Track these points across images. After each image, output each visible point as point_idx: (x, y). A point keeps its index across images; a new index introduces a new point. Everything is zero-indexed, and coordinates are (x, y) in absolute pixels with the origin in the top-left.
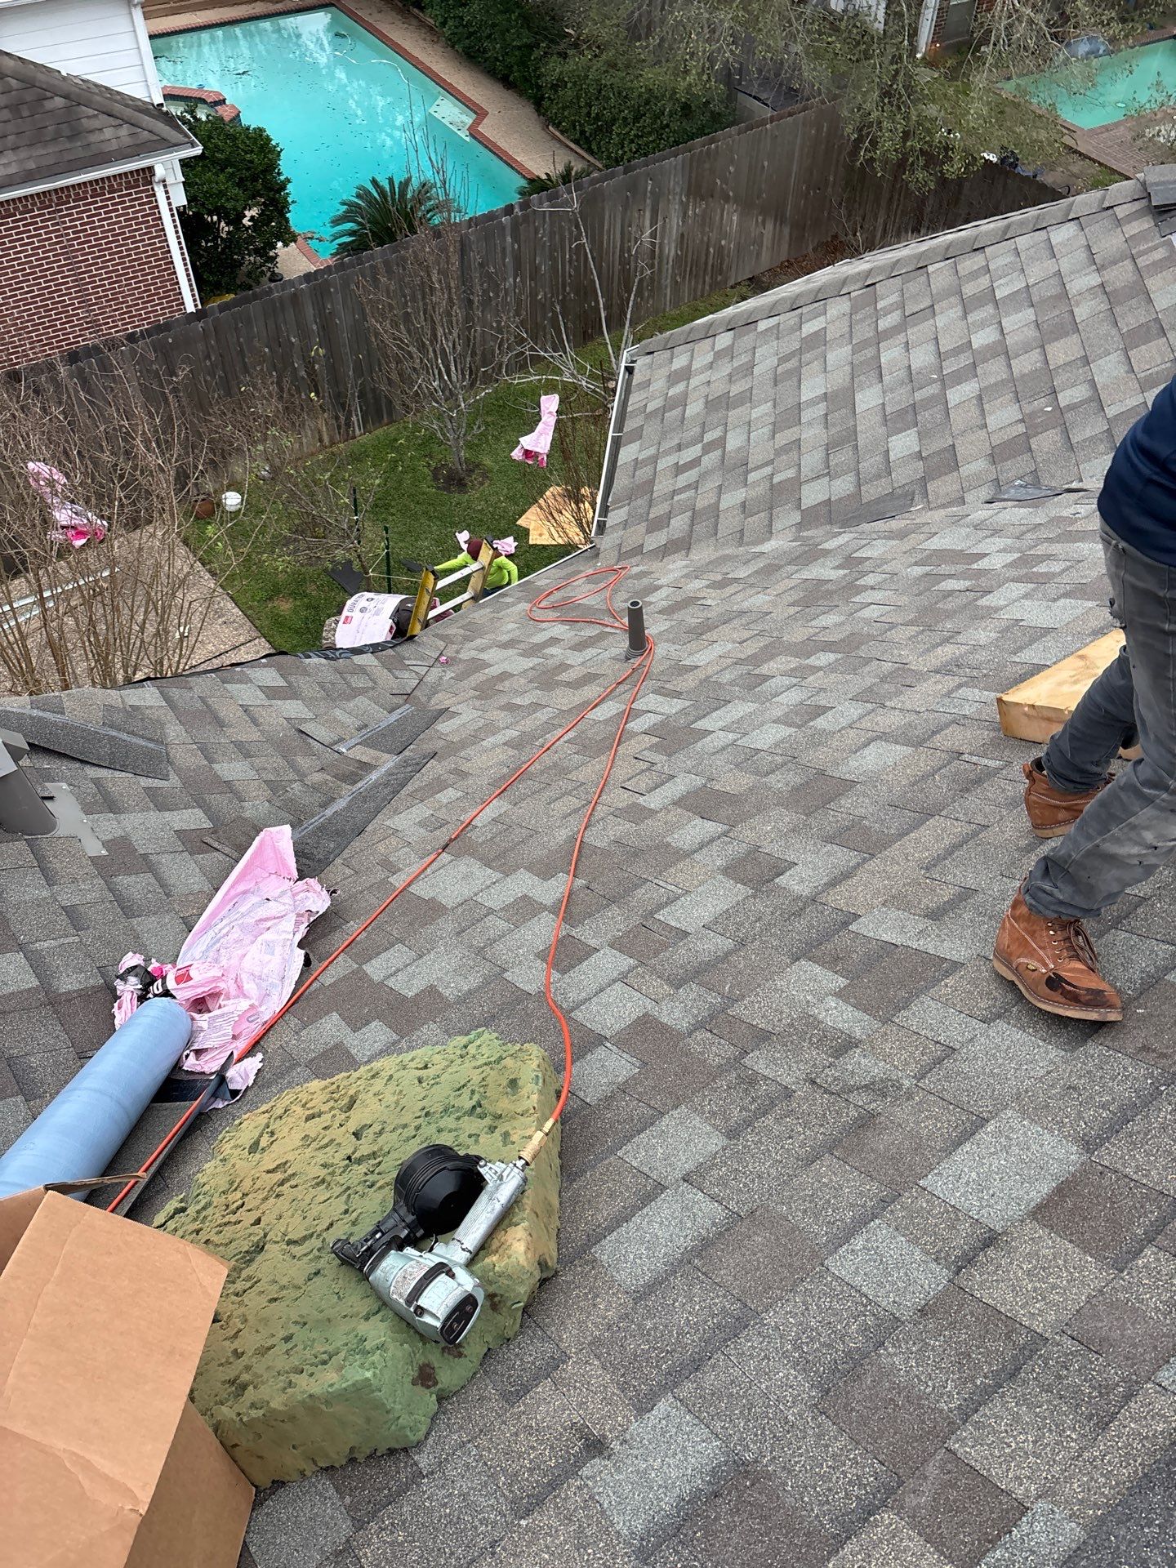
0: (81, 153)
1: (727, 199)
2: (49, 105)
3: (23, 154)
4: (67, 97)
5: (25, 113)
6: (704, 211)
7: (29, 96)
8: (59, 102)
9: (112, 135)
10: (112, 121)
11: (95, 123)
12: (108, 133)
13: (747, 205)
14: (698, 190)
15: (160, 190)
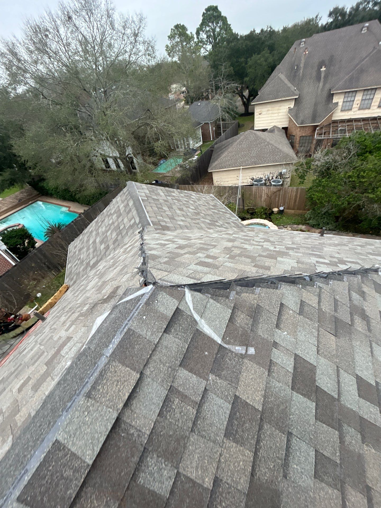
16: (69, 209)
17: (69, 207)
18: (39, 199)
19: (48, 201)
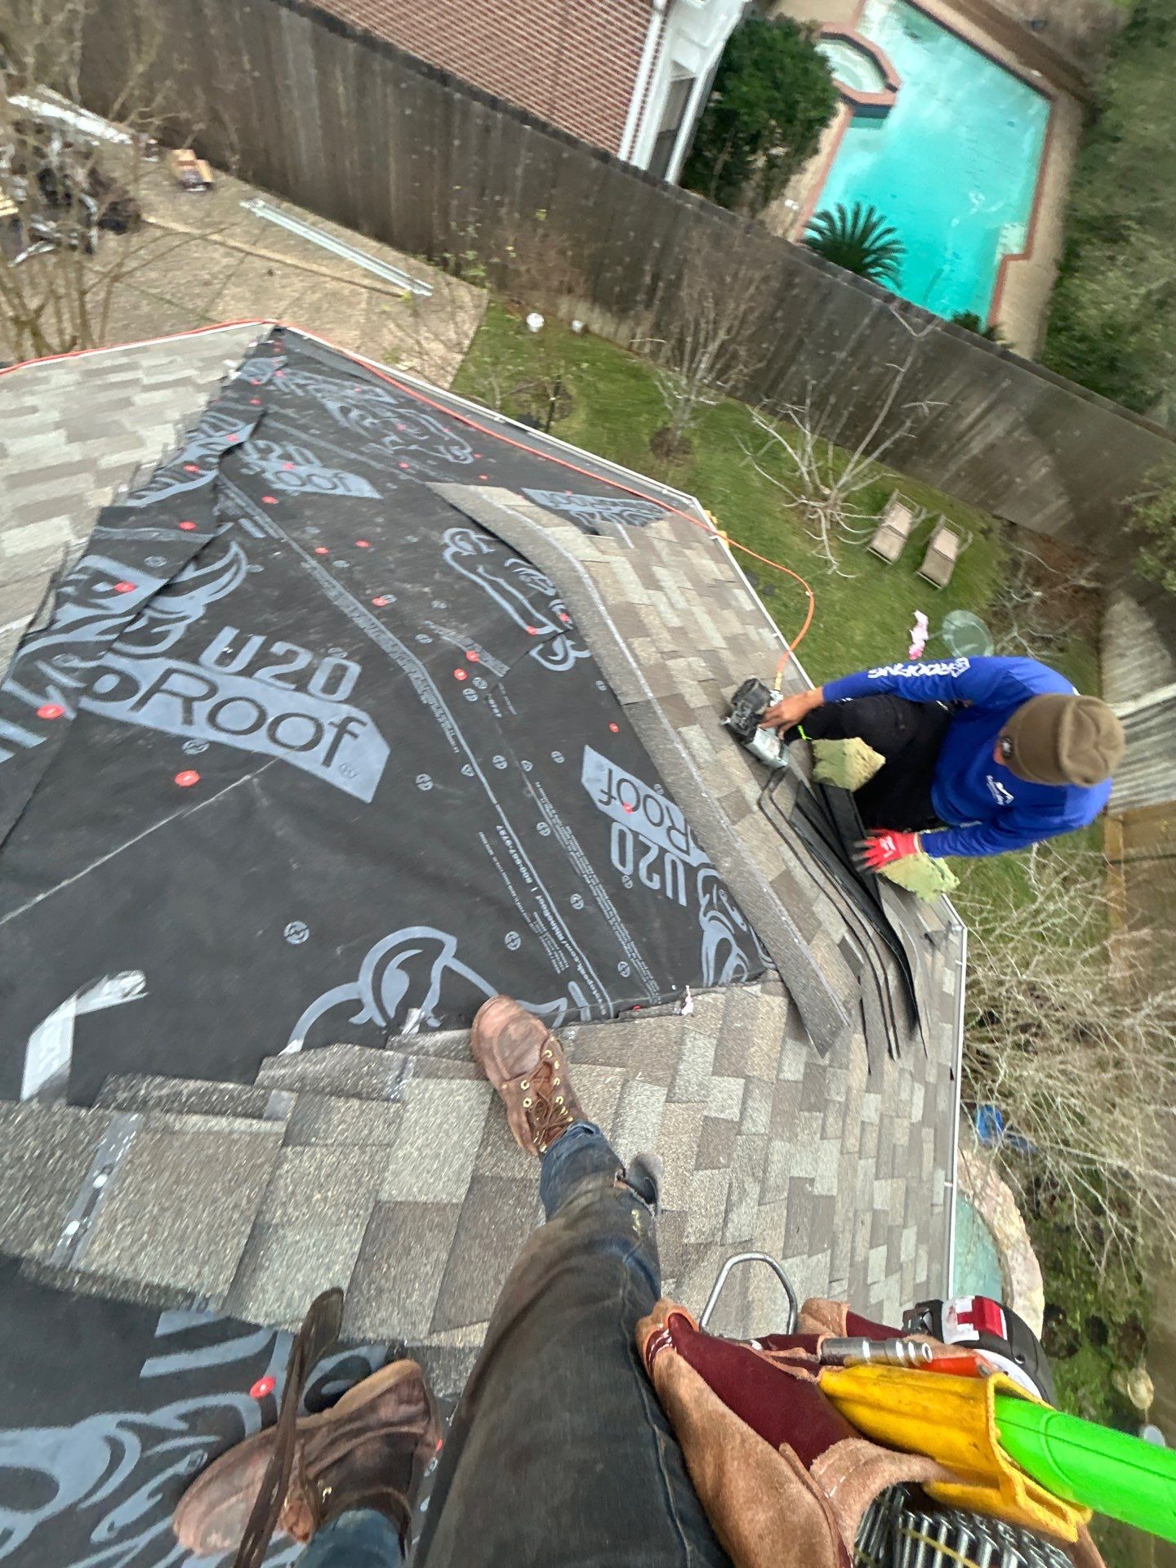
6: (1024, 445)
15: (657, 20)
16: (1015, 257)
17: (1026, 255)
18: (1064, 99)
19: (1056, 145)
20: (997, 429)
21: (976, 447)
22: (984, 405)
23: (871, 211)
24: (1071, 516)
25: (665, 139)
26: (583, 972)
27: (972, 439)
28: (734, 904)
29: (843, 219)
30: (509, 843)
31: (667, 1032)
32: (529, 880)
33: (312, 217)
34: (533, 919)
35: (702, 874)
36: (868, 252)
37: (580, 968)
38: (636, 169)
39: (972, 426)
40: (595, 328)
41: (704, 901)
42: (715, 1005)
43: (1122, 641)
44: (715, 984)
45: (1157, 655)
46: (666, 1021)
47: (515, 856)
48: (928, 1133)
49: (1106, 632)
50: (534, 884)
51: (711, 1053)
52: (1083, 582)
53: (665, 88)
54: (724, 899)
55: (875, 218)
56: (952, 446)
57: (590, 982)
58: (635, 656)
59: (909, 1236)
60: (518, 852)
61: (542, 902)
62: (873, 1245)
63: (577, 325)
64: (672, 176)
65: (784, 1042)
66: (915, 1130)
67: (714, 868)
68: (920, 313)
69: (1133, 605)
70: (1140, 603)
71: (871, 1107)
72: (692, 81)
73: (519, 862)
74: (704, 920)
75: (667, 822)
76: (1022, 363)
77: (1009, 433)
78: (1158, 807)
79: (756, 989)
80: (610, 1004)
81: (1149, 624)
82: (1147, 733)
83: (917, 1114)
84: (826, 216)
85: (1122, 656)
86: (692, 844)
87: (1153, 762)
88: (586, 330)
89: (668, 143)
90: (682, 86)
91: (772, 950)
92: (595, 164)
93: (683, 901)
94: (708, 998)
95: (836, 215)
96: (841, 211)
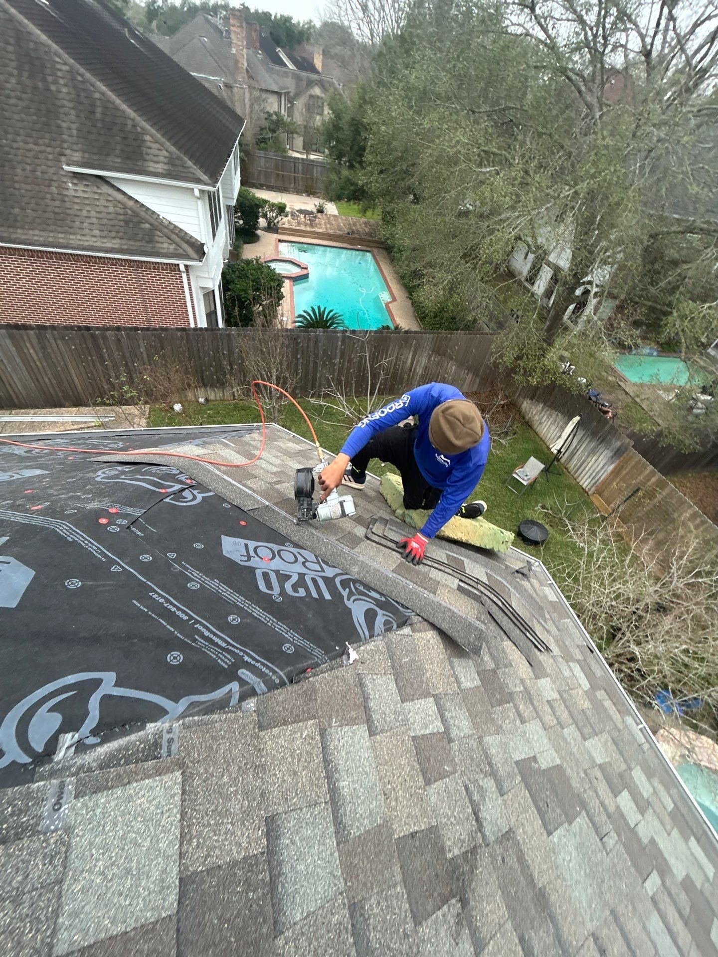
0: (149, 249)
1: (452, 359)
2: (143, 226)
3: (124, 242)
4: (151, 225)
5: (131, 225)
6: (439, 361)
7: (135, 220)
8: (147, 226)
9: (166, 246)
10: (169, 241)
11: (160, 240)
12: (165, 245)
13: (461, 364)
14: (437, 350)
15: (184, 276)
16: (390, 302)
17: (394, 299)
18: (375, 251)
19: (381, 263)
20: (424, 361)
21: (420, 371)
22: (411, 354)
23: (319, 308)
24: (478, 380)
25: (211, 315)
26: (249, 660)
27: (415, 369)
28: (369, 588)
29: (309, 315)
30: (162, 600)
31: (344, 681)
32: (186, 618)
33: (32, 411)
34: (195, 640)
35: (338, 580)
36: (327, 321)
37: (246, 658)
38: (201, 329)
39: (412, 364)
40: (212, 397)
41: (345, 593)
42: (378, 651)
43: (537, 417)
44: (371, 636)
45: (554, 416)
46: (338, 672)
47: (170, 607)
48: (601, 694)
49: (527, 418)
50: (191, 618)
51: (393, 686)
52: (502, 402)
53: (201, 297)
54: (361, 588)
55: (322, 309)
56: (409, 376)
57: (258, 665)
58: (250, 489)
59: (638, 775)
60: (172, 604)
61: (200, 628)
62: (616, 794)
63: (201, 400)
64: (221, 325)
65: (451, 663)
66: (590, 695)
67: (346, 574)
68: (360, 332)
69: (529, 401)
70: (531, 399)
71: (547, 688)
72: (213, 291)
73: (173, 609)
74: (349, 604)
75: (301, 559)
76: (416, 332)
77: (429, 359)
78: (606, 479)
79: (407, 630)
80: (281, 674)
81: (541, 405)
82: (576, 450)
83: (585, 684)
84: (300, 316)
85: (541, 423)
86: (324, 566)
87: (589, 460)
88: (207, 400)
89: (213, 316)
90: (209, 295)
91: (409, 605)
92: (179, 334)
93: (328, 596)
94: (371, 646)
95: (305, 314)
96: (305, 312)
